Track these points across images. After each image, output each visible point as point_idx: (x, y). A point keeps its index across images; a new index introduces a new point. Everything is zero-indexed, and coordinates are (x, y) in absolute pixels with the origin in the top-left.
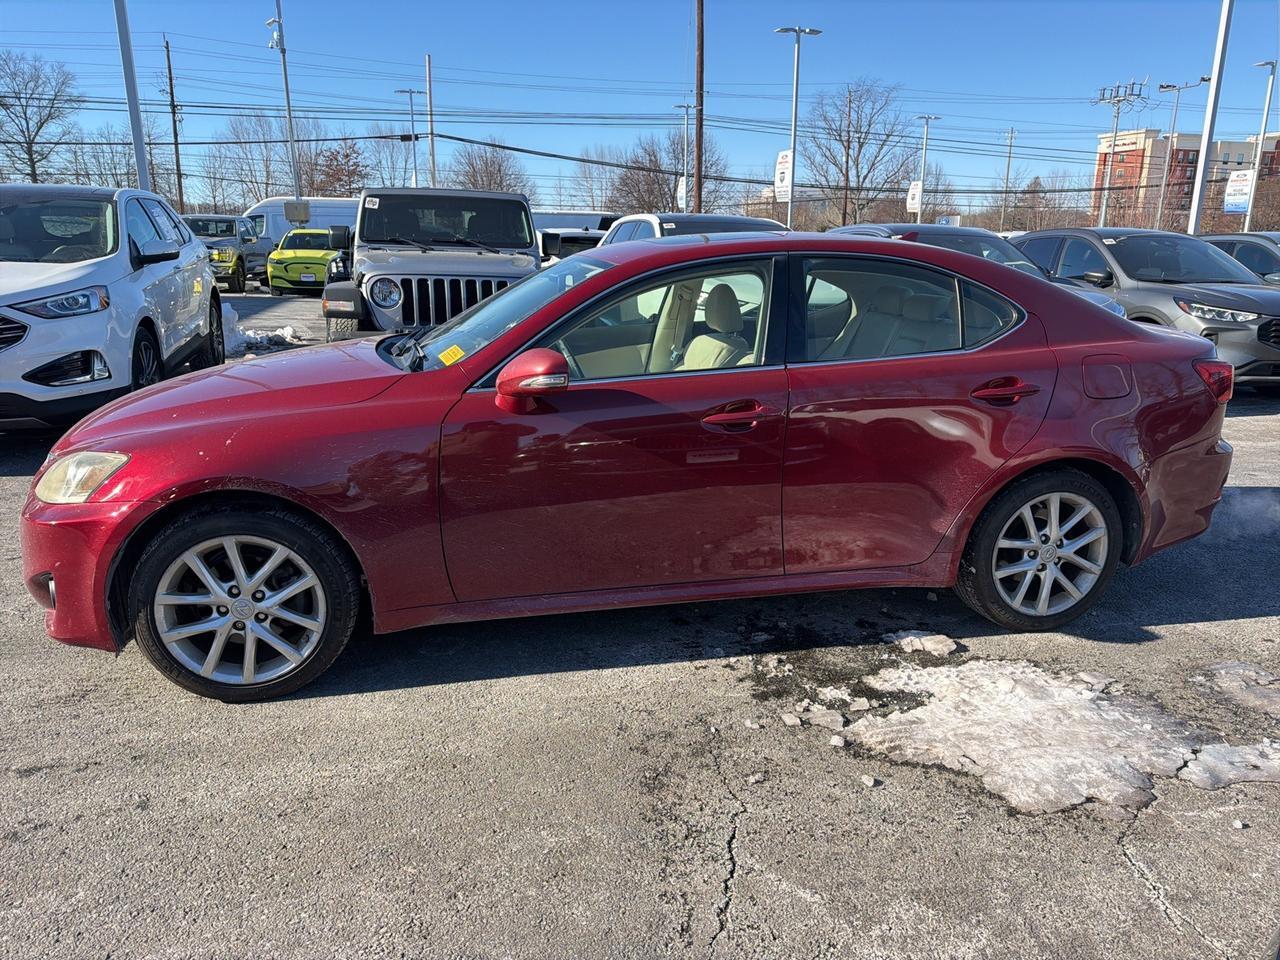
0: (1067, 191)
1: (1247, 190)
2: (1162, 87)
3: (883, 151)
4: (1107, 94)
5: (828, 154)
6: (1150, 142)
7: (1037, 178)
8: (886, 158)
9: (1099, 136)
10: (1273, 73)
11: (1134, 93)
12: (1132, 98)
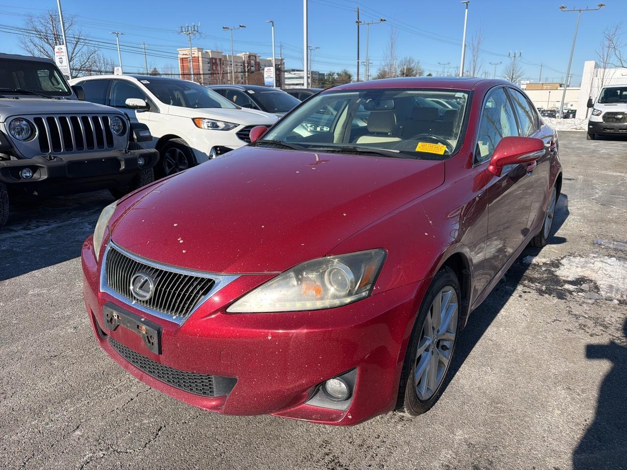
0: (174, 75)
1: (272, 76)
2: (224, 28)
3: (76, 50)
4: (184, 30)
5: (42, 50)
6: (200, 53)
7: (155, 68)
8: (78, 55)
9: (178, 49)
10: (273, 26)
11: (196, 30)
12: (194, 32)
